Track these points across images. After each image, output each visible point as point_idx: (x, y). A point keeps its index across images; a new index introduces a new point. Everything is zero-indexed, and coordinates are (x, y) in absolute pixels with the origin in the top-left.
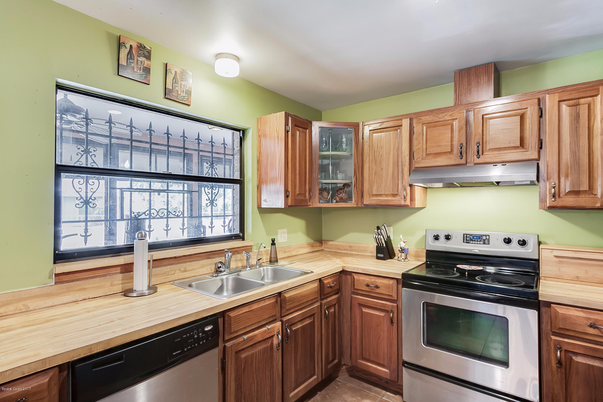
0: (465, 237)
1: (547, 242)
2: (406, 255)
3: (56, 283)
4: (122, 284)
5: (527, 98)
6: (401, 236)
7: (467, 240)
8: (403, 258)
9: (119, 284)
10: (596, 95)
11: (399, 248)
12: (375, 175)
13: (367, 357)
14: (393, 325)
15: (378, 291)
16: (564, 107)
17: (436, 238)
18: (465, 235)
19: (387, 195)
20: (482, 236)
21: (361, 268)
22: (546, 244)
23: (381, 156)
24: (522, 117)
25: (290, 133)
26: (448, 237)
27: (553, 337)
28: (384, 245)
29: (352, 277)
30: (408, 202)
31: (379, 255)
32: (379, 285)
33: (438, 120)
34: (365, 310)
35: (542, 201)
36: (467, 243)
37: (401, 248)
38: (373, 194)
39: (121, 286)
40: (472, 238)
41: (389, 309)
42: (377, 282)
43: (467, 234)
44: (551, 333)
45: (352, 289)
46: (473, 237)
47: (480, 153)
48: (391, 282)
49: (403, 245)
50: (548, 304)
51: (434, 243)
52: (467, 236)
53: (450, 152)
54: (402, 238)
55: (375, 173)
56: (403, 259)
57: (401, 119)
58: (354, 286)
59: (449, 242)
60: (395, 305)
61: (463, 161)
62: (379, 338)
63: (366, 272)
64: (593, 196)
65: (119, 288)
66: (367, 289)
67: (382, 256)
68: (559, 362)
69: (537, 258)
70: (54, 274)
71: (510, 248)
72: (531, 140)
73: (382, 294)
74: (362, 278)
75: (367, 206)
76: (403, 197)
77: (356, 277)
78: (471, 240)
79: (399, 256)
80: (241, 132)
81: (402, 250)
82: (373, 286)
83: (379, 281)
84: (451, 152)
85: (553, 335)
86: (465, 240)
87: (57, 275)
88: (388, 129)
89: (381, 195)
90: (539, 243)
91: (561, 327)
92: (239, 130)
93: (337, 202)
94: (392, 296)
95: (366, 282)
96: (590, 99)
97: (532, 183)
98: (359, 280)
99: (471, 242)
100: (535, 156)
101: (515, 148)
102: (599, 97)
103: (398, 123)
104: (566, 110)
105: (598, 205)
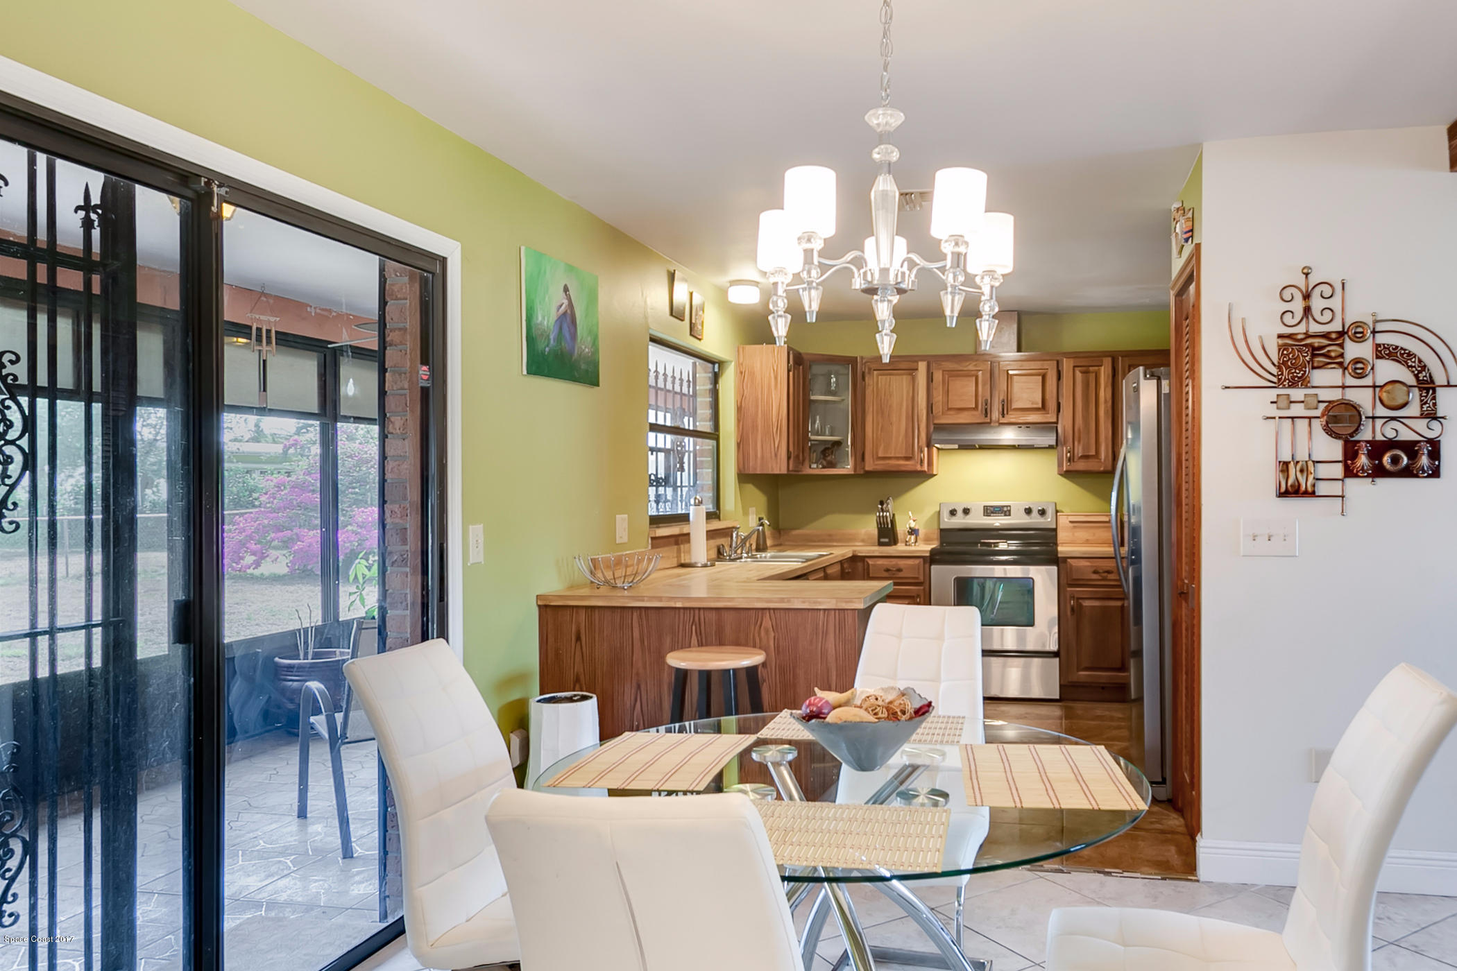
0: (985, 509)
1: (1063, 510)
2: (916, 537)
3: (652, 547)
4: (677, 556)
5: (1048, 358)
6: (909, 513)
7: (987, 513)
8: (913, 540)
9: (675, 556)
10: (1101, 366)
11: (908, 529)
12: (881, 433)
15: (901, 574)
16: (1077, 372)
17: (953, 513)
18: (985, 507)
19: (898, 458)
20: (1003, 507)
22: (1062, 512)
23: (890, 407)
24: (1044, 377)
25: (791, 373)
26: (966, 511)
27: (1069, 589)
28: (889, 526)
30: (925, 468)
31: (882, 540)
32: (902, 567)
33: (961, 368)
35: (1060, 465)
36: (987, 516)
37: (910, 528)
38: (879, 456)
39: (677, 558)
40: (992, 510)
41: (915, 594)
42: (899, 564)
43: (987, 506)
44: (1066, 585)
46: (994, 509)
47: (1005, 412)
48: (917, 561)
49: (913, 525)
50: (1065, 559)
51: (950, 519)
52: (987, 508)
53: (974, 408)
54: (910, 515)
55: (881, 429)
57: (917, 362)
58: (868, 573)
59: (968, 516)
60: (922, 588)
61: (988, 420)
63: (885, 553)
64: (1099, 461)
66: (886, 574)
67: (887, 540)
68: (1072, 609)
69: (1054, 527)
70: (650, 539)
71: (1031, 519)
72: (1052, 404)
73: (906, 578)
74: (880, 562)
75: (869, 474)
76: (919, 461)
77: (871, 562)
78: (992, 513)
79: (907, 539)
81: (913, 531)
82: (895, 569)
83: (902, 563)
84: (976, 408)
85: (1068, 587)
86: (985, 513)
87: (653, 539)
88: (899, 371)
89: (890, 458)
90: (1057, 512)
91: (1074, 577)
92: (712, 362)
93: (823, 467)
94: (917, 578)
95: (885, 566)
96: (1096, 368)
97: (1051, 447)
98: (875, 565)
99: (992, 515)
100: (1054, 420)
101: (1037, 409)
102: (1103, 368)
103: (912, 365)
104: (1079, 375)
105: (1102, 469)
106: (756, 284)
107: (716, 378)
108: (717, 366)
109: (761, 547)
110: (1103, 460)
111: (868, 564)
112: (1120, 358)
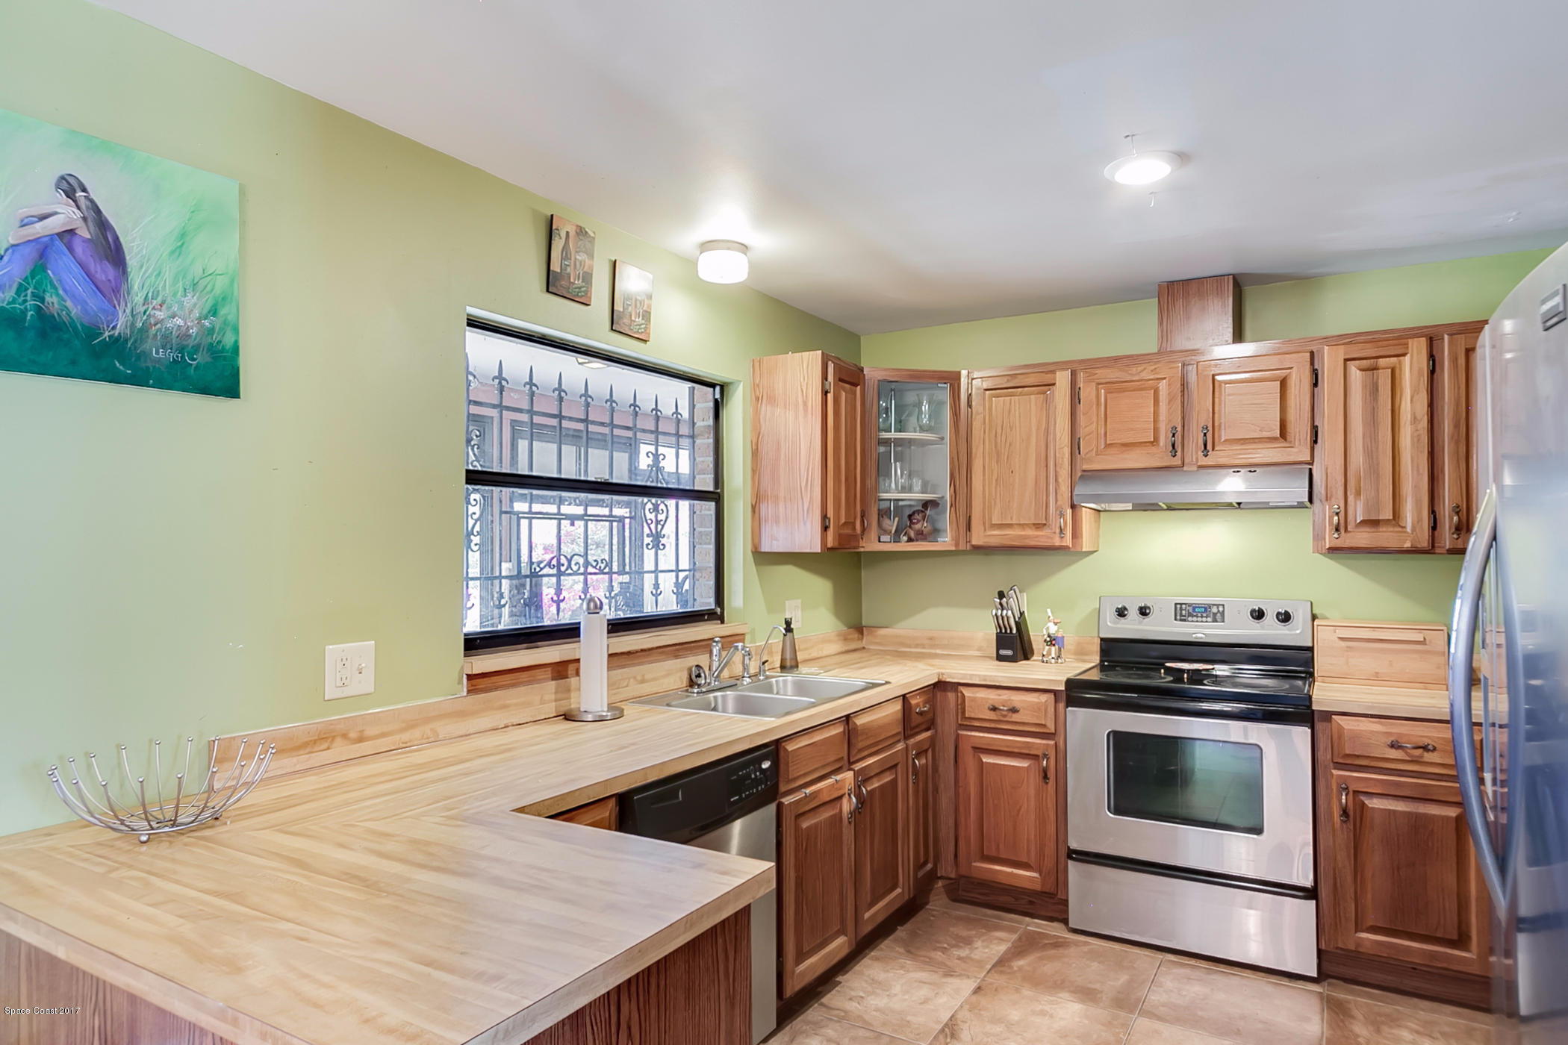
0: (1178, 609)
1: (1328, 615)
2: (1060, 649)
3: (469, 692)
4: (556, 700)
5: (1293, 349)
6: (1049, 610)
7: (1181, 615)
8: (1053, 655)
9: (551, 701)
10: (1404, 355)
11: (1046, 636)
12: (997, 484)
13: (994, 853)
14: (1047, 783)
15: (1015, 717)
16: (1354, 370)
17: (1121, 613)
18: (1178, 606)
19: (1022, 526)
20: (1210, 606)
21: (979, 675)
22: (1325, 618)
23: (1010, 445)
24: (1284, 383)
25: (830, 396)
26: (1144, 611)
27: (1335, 772)
28: (1014, 631)
29: (959, 694)
30: (1068, 541)
31: (1003, 652)
32: (1017, 705)
33: (1129, 378)
34: (987, 759)
35: (1318, 537)
36: (1181, 620)
37: (1049, 636)
38: (993, 522)
39: (554, 704)
40: (1191, 611)
41: (1039, 753)
42: (1013, 700)
43: (1181, 604)
44: (1331, 764)
45: (959, 720)
46: (1194, 608)
47: (1209, 447)
48: (1043, 698)
49: (1053, 629)
50: (1327, 716)
51: (1118, 623)
52: (1181, 608)
53: (1152, 443)
54: (1050, 614)
55: (997, 480)
56: (1053, 658)
57: (1053, 372)
58: (964, 712)
59: (1147, 620)
60: (1052, 742)
61: (1177, 461)
62: (1019, 811)
63: (991, 681)
64: (1400, 529)
65: (550, 709)
66: (992, 715)
67: (1009, 653)
68: (1345, 812)
69: (1310, 645)
70: (465, 676)
71: (1263, 628)
72: (1300, 428)
73: (1024, 724)
74: (982, 694)
75: (977, 549)
76: (1058, 531)
77: (968, 693)
78: (1190, 615)
79: (1045, 653)
80: (718, 389)
81: (1052, 641)
82: (1005, 708)
83: (1017, 698)
84: (1155, 442)
85: (1335, 769)
86: (1178, 614)
88: (1026, 389)
89: (1010, 526)
90: (1314, 617)
91: (1347, 752)
92: (712, 385)
93: (910, 540)
94: (1044, 726)
95: (991, 702)
96: (1394, 360)
97: (1300, 506)
98: (974, 699)
99: (1190, 619)
100: (1308, 458)
101: (1273, 439)
102: (1407, 358)
103: (1047, 378)
104: (1355, 373)
105: (1408, 545)
106: (744, 248)
107: (718, 409)
109: (788, 664)
110: (1409, 529)
111: (963, 696)
112: (1446, 337)
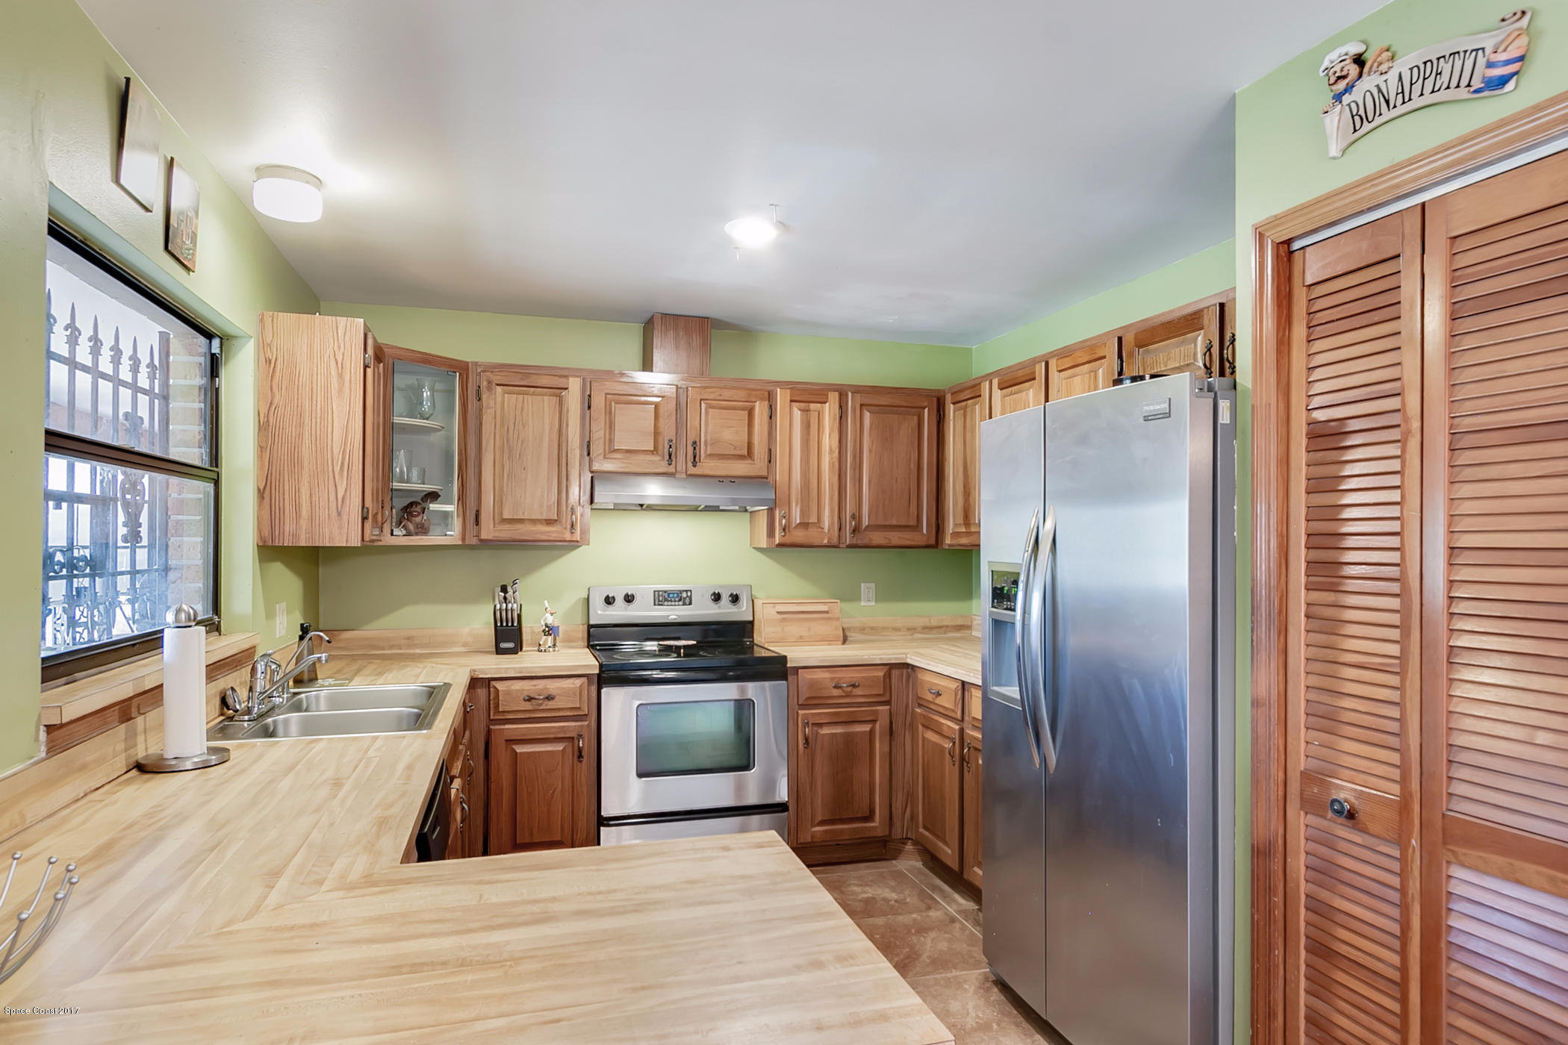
0: (657, 595)
2: (555, 639)
3: (48, 752)
4: (126, 750)
5: (755, 387)
6: (546, 602)
7: (659, 601)
8: (550, 645)
9: (119, 752)
10: (825, 403)
11: (544, 627)
12: (508, 480)
13: (527, 840)
14: (581, 762)
15: (551, 704)
16: (795, 410)
17: (609, 601)
18: (657, 593)
19: (534, 521)
20: (681, 592)
21: (514, 668)
22: (762, 597)
23: (523, 442)
24: (750, 413)
26: (629, 599)
27: (800, 712)
28: (515, 624)
29: (492, 689)
30: (578, 536)
31: (503, 645)
32: (553, 692)
33: (634, 392)
34: (520, 749)
35: (770, 535)
36: (659, 605)
37: (546, 626)
38: (504, 517)
40: (666, 597)
41: (574, 734)
42: (549, 689)
43: (659, 591)
44: (797, 706)
45: (492, 714)
46: (669, 594)
47: (697, 459)
48: (578, 682)
49: (550, 620)
50: (796, 669)
51: (606, 611)
52: (659, 594)
53: (652, 451)
54: (547, 605)
55: (508, 475)
56: (550, 647)
57: (566, 377)
58: (497, 706)
59: (632, 606)
60: (585, 723)
61: (671, 469)
62: (554, 792)
63: (526, 673)
64: (820, 530)
65: (120, 764)
66: (528, 706)
67: (511, 645)
68: (807, 741)
69: (751, 619)
70: (42, 728)
71: (719, 607)
72: (760, 451)
73: (559, 709)
74: (517, 686)
75: (485, 544)
76: (569, 527)
77: (500, 686)
78: (666, 600)
79: (541, 643)
81: (549, 630)
82: (541, 697)
83: (553, 686)
84: (655, 451)
85: (800, 709)
86: (657, 600)
87: (49, 730)
88: (538, 389)
89: (521, 521)
90: (754, 598)
91: (807, 696)
92: (209, 334)
93: (409, 534)
94: (577, 709)
95: (526, 693)
96: (819, 405)
98: (508, 693)
99: (666, 603)
100: (763, 473)
101: (741, 457)
102: (827, 404)
103: (561, 382)
104: (797, 414)
105: (825, 541)
107: (214, 366)
108: (216, 342)
109: (306, 677)
110: (826, 530)
111: (497, 691)
112: (850, 394)
